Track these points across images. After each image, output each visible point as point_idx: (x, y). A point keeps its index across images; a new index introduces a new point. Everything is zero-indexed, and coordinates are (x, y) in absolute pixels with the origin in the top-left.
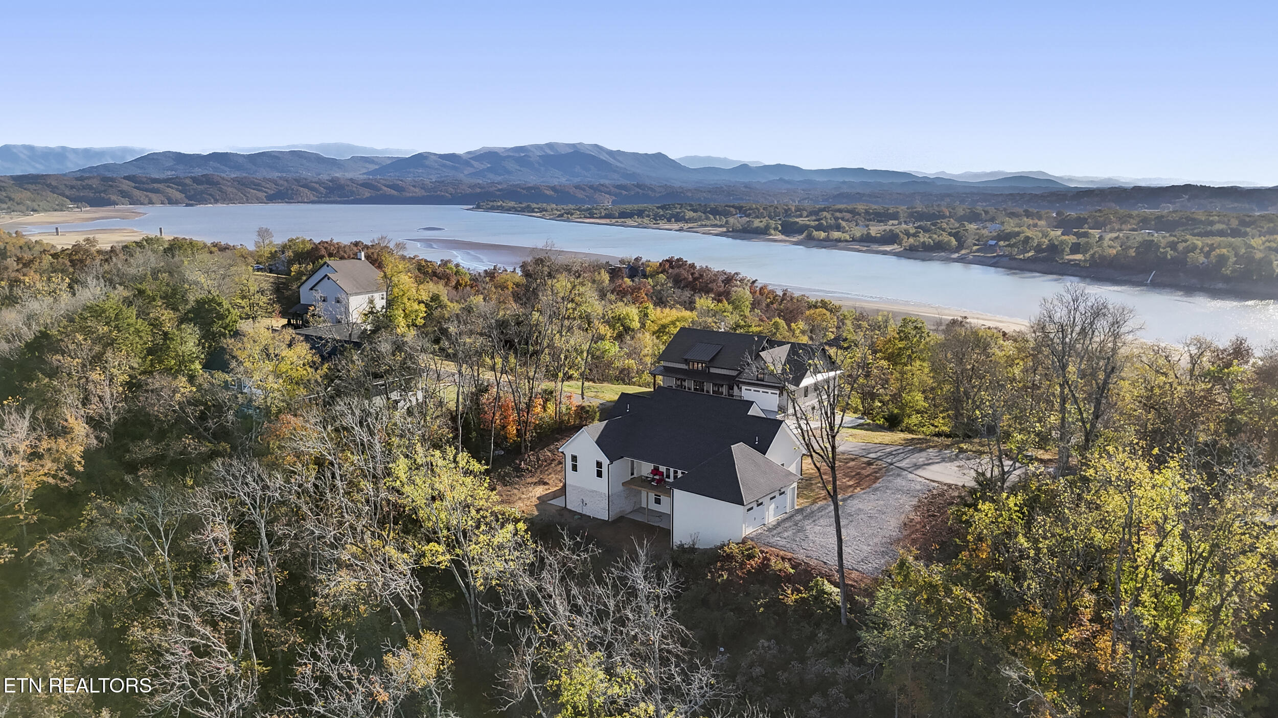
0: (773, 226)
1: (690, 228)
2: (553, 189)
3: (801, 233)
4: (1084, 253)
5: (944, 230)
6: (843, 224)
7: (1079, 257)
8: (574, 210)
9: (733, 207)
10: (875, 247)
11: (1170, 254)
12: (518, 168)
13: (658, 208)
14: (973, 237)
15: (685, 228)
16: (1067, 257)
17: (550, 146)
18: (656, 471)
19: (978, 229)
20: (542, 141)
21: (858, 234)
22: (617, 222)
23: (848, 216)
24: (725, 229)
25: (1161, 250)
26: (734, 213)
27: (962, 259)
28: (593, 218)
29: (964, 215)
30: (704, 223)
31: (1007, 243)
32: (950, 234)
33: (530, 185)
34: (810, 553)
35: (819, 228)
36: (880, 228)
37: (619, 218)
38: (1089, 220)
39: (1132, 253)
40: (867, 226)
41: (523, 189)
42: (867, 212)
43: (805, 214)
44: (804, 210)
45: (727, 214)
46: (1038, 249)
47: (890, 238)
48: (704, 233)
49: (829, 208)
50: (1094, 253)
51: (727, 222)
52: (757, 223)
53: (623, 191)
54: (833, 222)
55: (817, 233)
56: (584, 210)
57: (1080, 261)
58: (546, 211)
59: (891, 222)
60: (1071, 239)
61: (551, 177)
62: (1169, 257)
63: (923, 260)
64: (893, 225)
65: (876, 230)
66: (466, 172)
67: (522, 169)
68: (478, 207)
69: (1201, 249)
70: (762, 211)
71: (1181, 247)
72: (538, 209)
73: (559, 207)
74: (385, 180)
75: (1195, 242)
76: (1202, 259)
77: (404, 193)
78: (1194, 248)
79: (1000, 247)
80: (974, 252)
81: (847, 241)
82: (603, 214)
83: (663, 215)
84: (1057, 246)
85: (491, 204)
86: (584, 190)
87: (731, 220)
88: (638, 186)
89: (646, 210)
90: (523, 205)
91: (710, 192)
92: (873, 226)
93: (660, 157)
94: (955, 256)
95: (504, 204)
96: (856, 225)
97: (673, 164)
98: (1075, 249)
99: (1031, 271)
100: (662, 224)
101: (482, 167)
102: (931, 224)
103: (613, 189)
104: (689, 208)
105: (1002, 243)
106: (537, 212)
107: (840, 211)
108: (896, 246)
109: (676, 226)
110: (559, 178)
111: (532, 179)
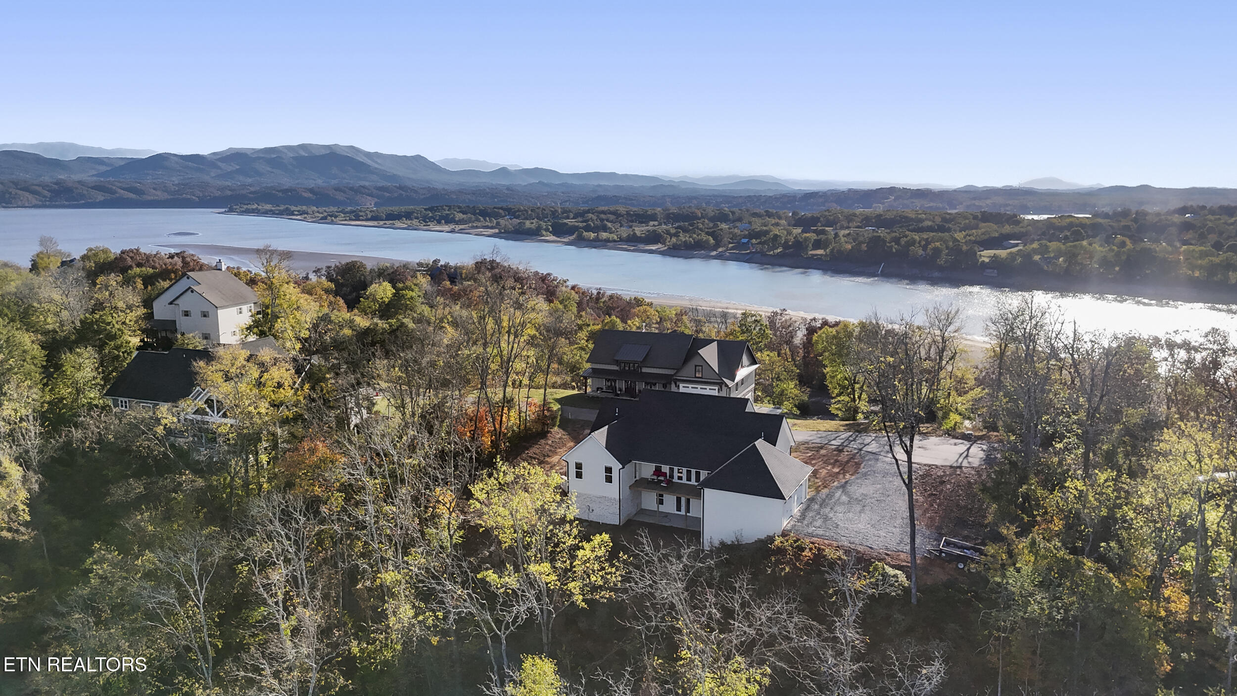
0: (544, 227)
1: (461, 229)
2: (311, 191)
3: (572, 234)
4: (825, 249)
5: (701, 230)
6: (609, 225)
7: (820, 252)
8: (337, 212)
9: (501, 208)
10: (642, 246)
11: (895, 248)
12: (269, 169)
13: (425, 210)
14: (727, 236)
15: (457, 229)
16: (811, 252)
17: (303, 147)
18: (658, 472)
19: (729, 228)
20: (295, 143)
21: (625, 235)
22: (385, 224)
23: (612, 217)
24: (497, 231)
25: (888, 244)
26: (503, 214)
27: (720, 256)
28: (359, 220)
29: (714, 216)
30: (475, 225)
31: (758, 240)
32: (708, 233)
33: (285, 188)
34: (852, 540)
35: (588, 229)
36: (643, 229)
37: (387, 219)
38: (822, 219)
39: (864, 247)
40: (631, 227)
41: (278, 191)
42: (628, 213)
43: (572, 215)
44: (570, 211)
45: (497, 216)
46: (786, 246)
47: (653, 238)
48: (476, 235)
49: (592, 210)
50: (833, 248)
51: (498, 224)
52: (528, 224)
53: (385, 193)
54: (598, 223)
55: (587, 233)
56: (347, 213)
57: (821, 255)
58: (307, 213)
59: (652, 223)
60: (812, 236)
61: (306, 179)
62: (894, 250)
63: (686, 258)
64: (654, 225)
65: (640, 230)
66: (213, 174)
67: (274, 170)
68: (231, 211)
69: (919, 243)
70: (530, 212)
71: (903, 241)
72: (298, 211)
73: (321, 210)
74: (120, 182)
75: (914, 236)
76: (921, 252)
77: (144, 196)
78: (913, 243)
79: (752, 244)
80: (730, 250)
81: (615, 241)
82: (369, 216)
83: (432, 217)
84: (802, 242)
85: (245, 207)
86: (344, 192)
87: (502, 222)
88: (400, 188)
89: (414, 212)
90: (282, 208)
91: (474, 194)
92: (637, 226)
93: (418, 159)
94: (714, 253)
95: (260, 207)
96: (621, 226)
97: (433, 166)
98: (817, 245)
99: (781, 265)
100: (432, 226)
101: (230, 169)
102: (689, 225)
103: (375, 191)
104: (458, 210)
105: (754, 241)
106: (297, 215)
107: (603, 212)
108: (660, 245)
109: (447, 228)
110: (317, 181)
111: (287, 182)
